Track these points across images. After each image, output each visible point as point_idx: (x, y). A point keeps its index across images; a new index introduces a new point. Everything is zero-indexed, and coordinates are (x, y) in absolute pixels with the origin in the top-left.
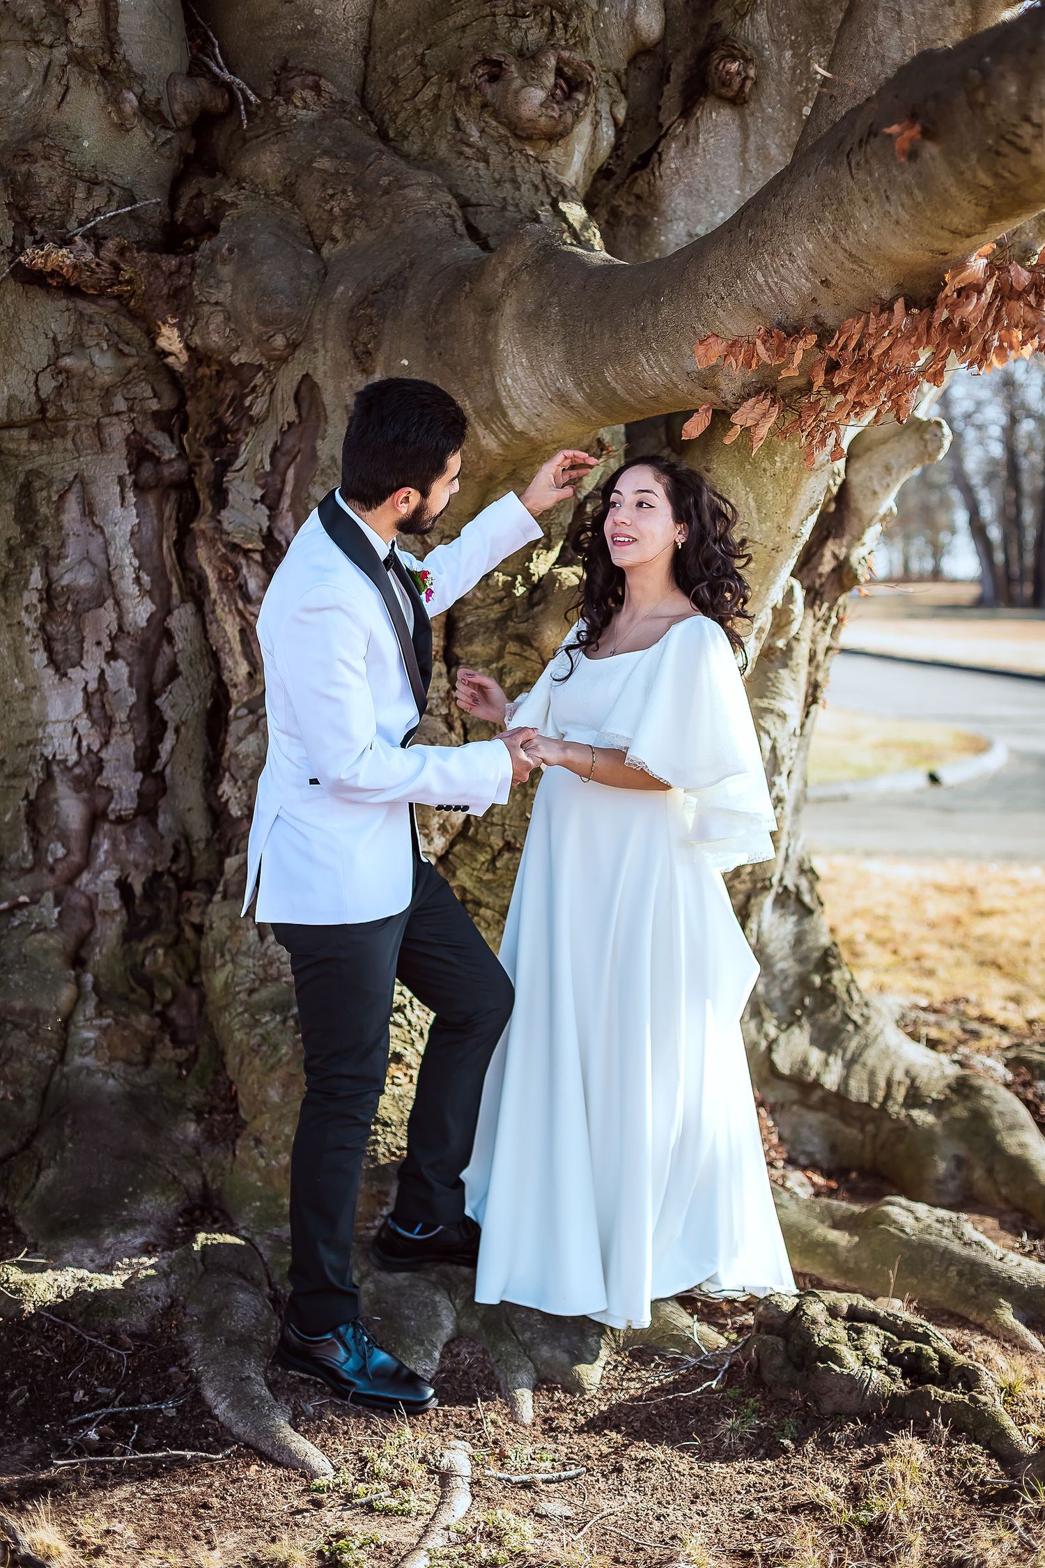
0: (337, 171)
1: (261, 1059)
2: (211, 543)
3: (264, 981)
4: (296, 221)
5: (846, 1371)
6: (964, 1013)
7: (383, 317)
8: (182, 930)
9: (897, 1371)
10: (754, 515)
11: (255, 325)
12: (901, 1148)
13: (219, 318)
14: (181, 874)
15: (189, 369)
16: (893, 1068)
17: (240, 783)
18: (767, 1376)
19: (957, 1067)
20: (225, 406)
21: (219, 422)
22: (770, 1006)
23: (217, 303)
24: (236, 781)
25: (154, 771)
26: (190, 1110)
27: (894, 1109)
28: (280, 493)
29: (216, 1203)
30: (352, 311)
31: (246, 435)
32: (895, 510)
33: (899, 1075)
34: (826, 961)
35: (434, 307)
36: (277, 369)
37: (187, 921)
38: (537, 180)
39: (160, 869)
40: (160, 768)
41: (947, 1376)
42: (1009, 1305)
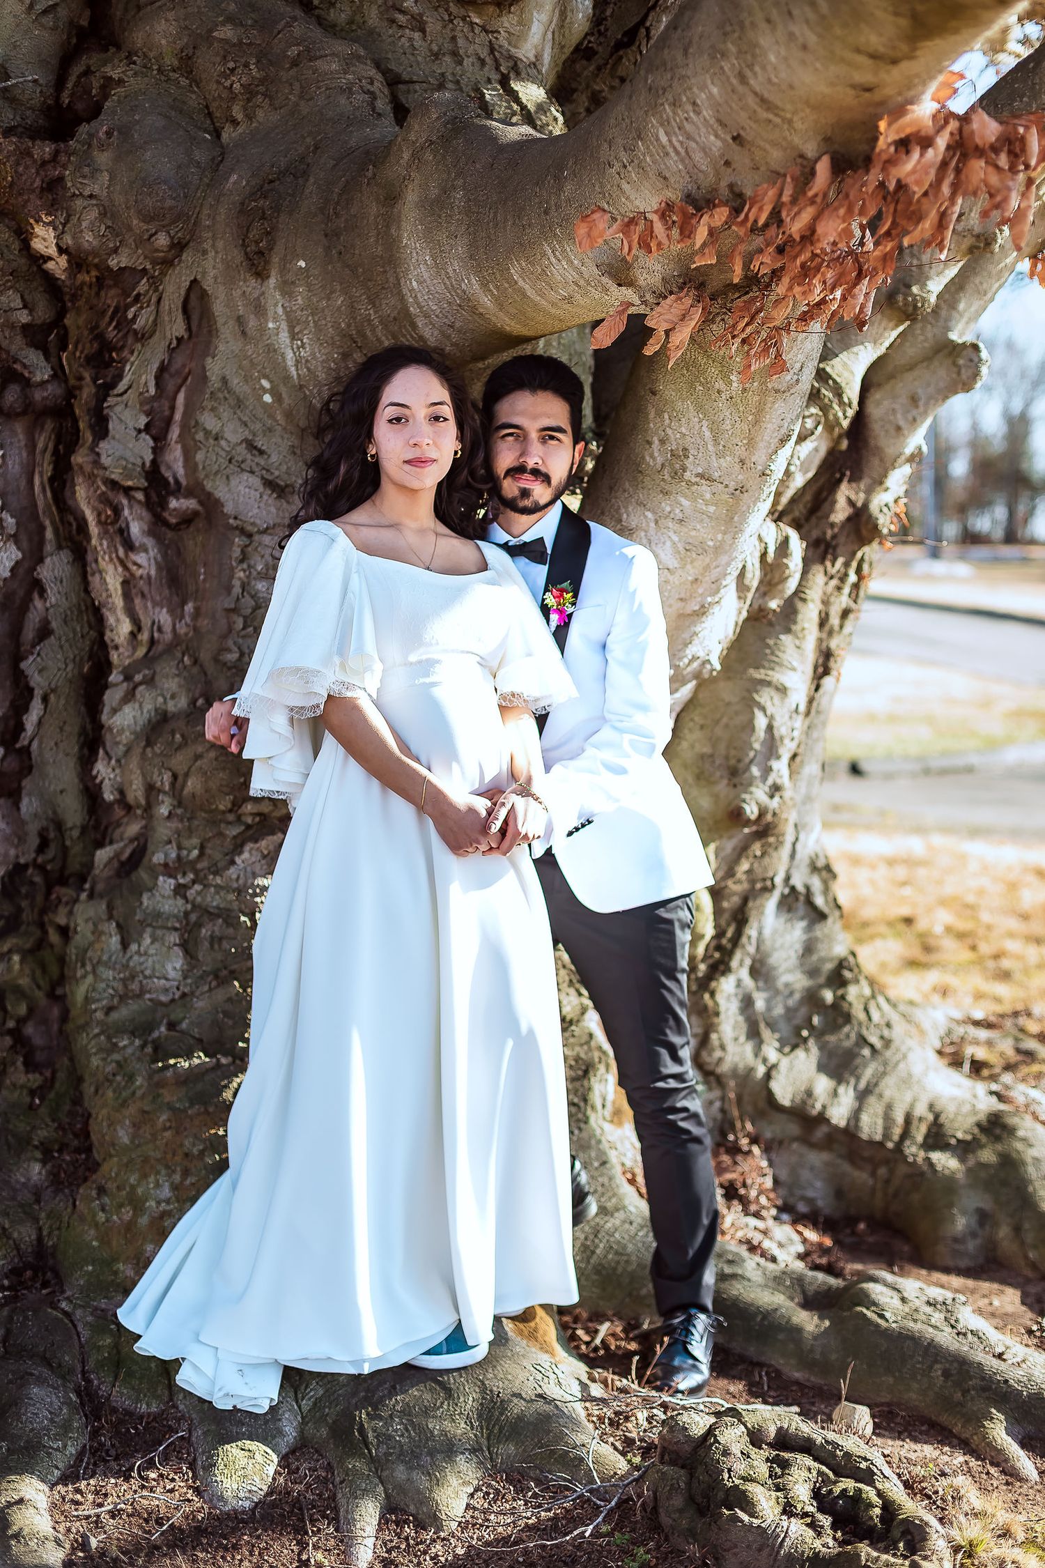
0: (240, 42)
1: (114, 1091)
2: (91, 478)
3: (123, 998)
4: (193, 101)
5: (756, 1522)
6: (1022, 1030)
7: (277, 209)
8: (45, 932)
9: (825, 1521)
10: (710, 447)
11: (135, 222)
12: (916, 1197)
13: (93, 214)
14: (49, 867)
15: (69, 278)
16: (915, 1100)
17: (113, 762)
18: (665, 1520)
19: (994, 1099)
20: (107, 319)
21: (100, 337)
22: (771, 1026)
23: (91, 196)
24: (110, 758)
25: (18, 746)
26: (36, 1147)
27: (912, 1150)
28: (169, 421)
29: (51, 1262)
30: (242, 204)
31: (132, 353)
32: (925, 449)
33: (921, 1110)
34: (839, 976)
35: (335, 196)
36: (163, 274)
37: (52, 922)
38: (484, 53)
39: (22, 861)
40: (26, 743)
41: (888, 1530)
42: (1002, 1417)
